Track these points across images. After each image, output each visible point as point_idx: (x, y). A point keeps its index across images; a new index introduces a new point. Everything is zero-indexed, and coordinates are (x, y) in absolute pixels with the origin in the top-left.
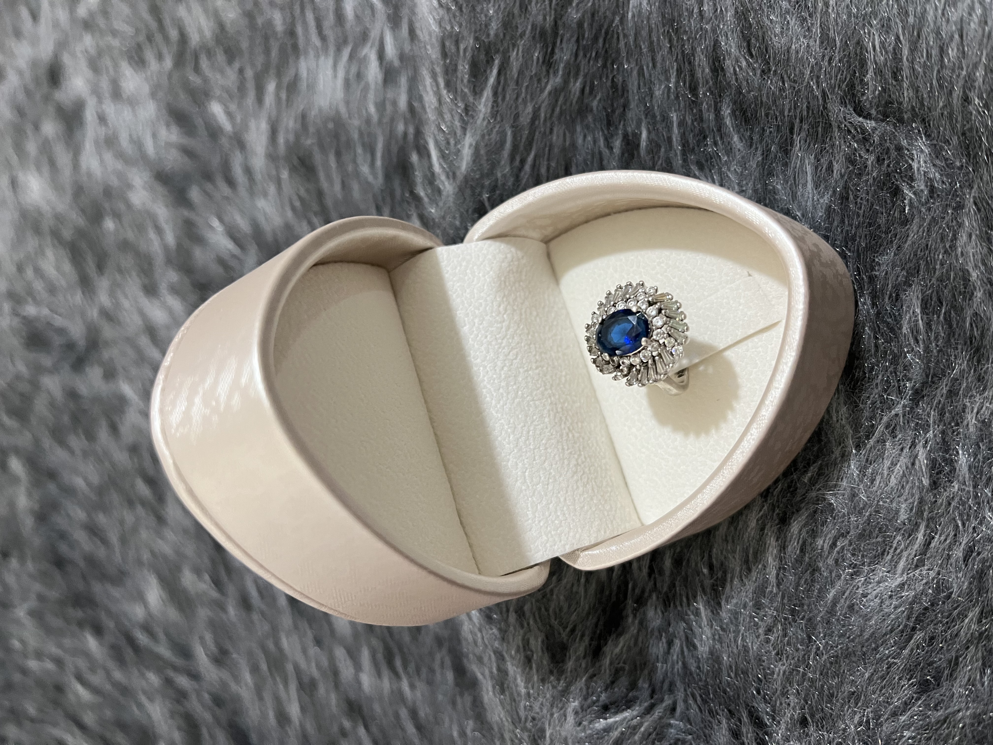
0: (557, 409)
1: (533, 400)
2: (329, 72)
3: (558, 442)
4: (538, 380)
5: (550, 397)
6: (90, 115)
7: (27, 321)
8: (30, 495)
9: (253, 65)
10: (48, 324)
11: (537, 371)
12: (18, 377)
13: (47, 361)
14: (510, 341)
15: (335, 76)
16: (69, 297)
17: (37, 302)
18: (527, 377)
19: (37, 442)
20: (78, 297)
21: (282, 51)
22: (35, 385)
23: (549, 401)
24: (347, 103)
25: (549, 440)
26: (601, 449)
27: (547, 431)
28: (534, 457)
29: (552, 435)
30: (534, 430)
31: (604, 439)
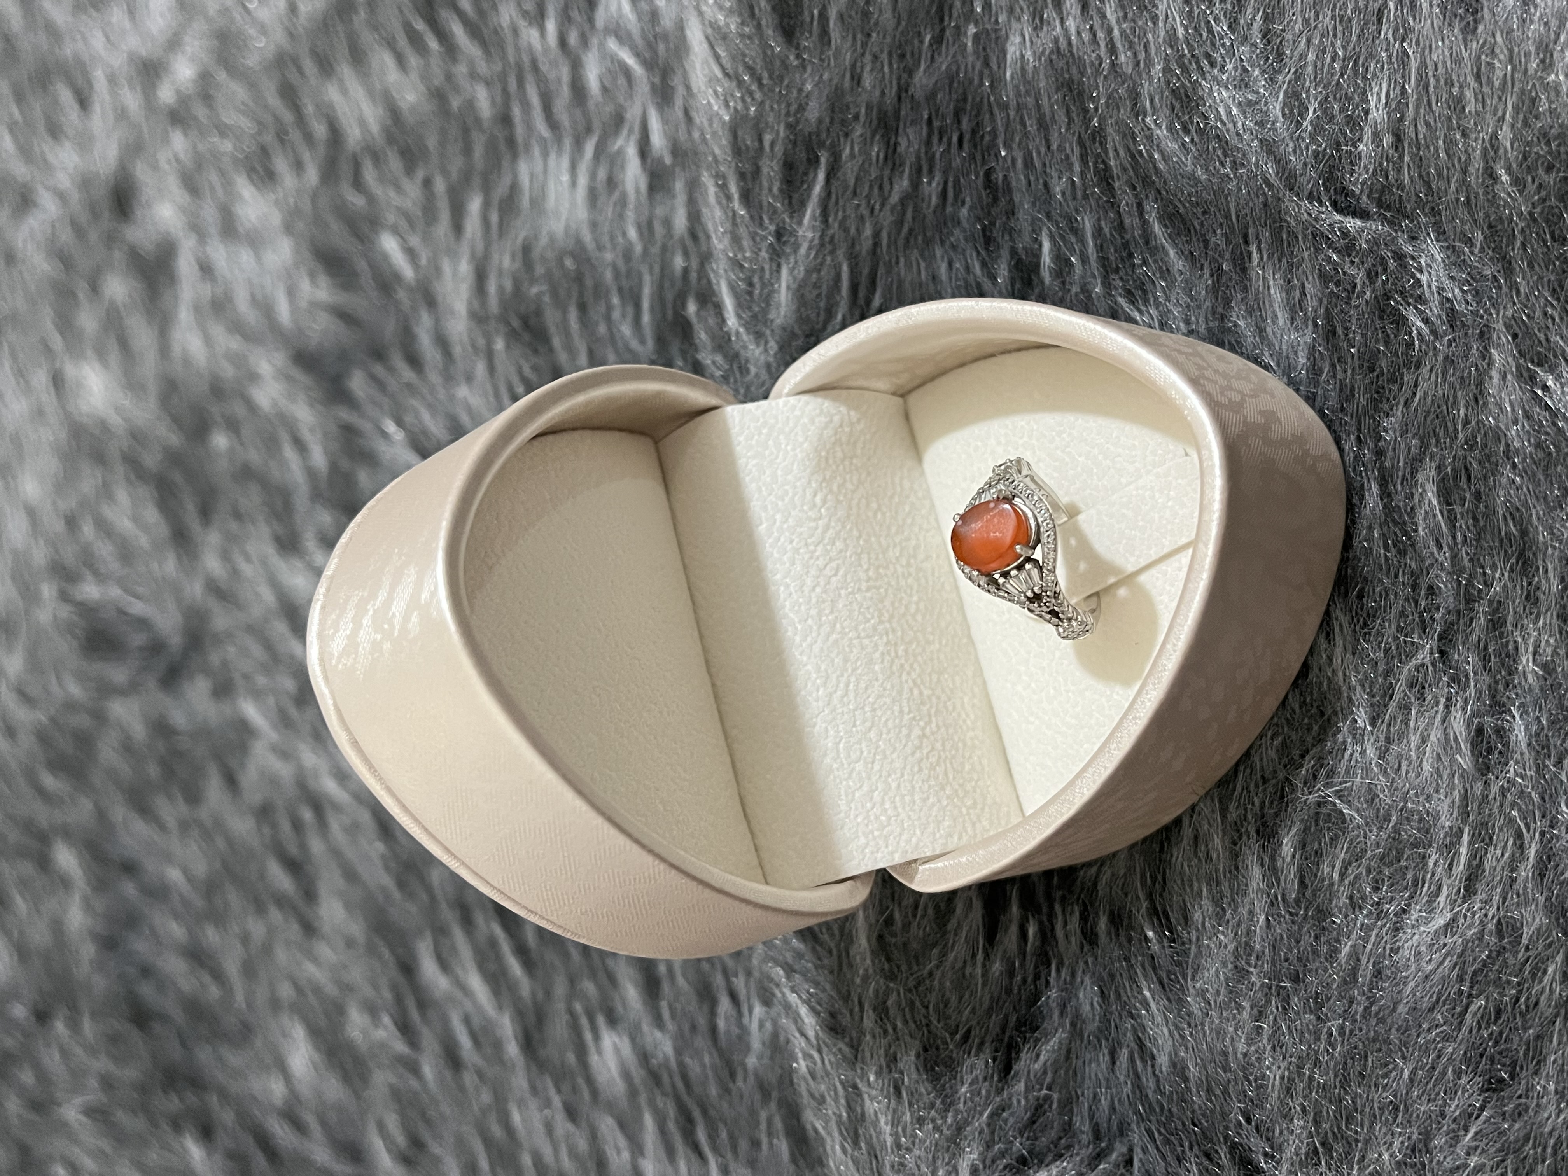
0: (896, 652)
1: (858, 637)
2: (565, 178)
4: (869, 608)
5: (887, 633)
6: (185, 264)
7: (86, 610)
8: (88, 907)
9: (445, 173)
10: (122, 612)
11: (869, 594)
12: (71, 706)
13: (119, 674)
14: (828, 548)
15: (574, 184)
16: (155, 566)
17: (101, 578)
19: (101, 815)
20: (170, 566)
21: (492, 147)
22: (100, 717)
23: (885, 640)
24: (594, 225)
25: (879, 697)
26: (967, 715)
27: (877, 684)
28: (855, 721)
29: (885, 690)
30: (858, 681)
31: (975, 701)
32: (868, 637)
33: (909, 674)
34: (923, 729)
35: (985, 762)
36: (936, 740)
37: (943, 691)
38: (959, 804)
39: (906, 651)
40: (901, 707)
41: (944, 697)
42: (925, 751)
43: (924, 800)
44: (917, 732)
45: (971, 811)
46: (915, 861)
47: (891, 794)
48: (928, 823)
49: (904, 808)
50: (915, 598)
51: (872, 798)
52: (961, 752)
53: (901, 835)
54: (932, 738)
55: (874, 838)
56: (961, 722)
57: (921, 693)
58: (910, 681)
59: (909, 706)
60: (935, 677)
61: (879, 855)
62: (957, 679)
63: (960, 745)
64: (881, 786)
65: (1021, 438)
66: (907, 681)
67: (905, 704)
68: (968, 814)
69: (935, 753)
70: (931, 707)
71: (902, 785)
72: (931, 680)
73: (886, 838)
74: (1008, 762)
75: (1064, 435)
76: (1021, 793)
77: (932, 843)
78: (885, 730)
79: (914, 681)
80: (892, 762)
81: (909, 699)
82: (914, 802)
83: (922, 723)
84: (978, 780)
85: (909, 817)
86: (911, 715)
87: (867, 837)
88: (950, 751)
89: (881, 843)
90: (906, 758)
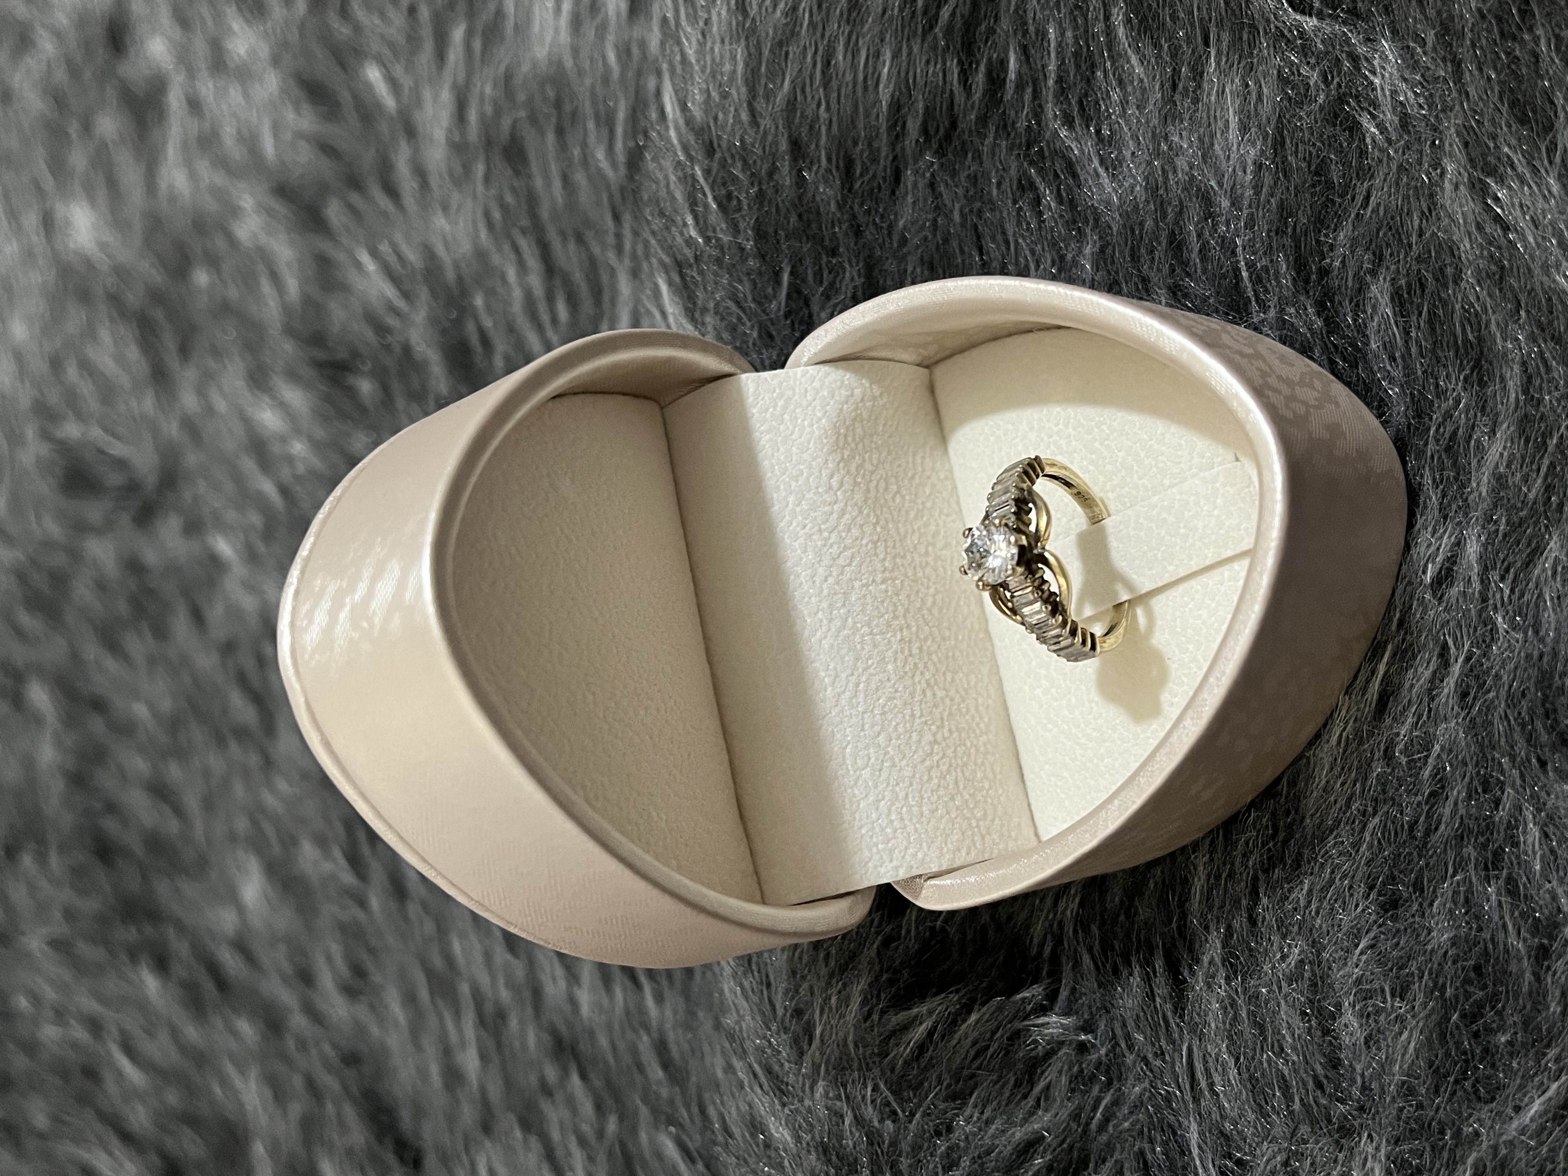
0: (910, 651)
1: (871, 633)
3: (905, 704)
4: (883, 602)
5: (901, 630)
6: (175, 99)
7: (65, 448)
8: (58, 743)
10: (102, 452)
11: (883, 587)
13: (94, 513)
14: (844, 534)
16: (133, 402)
17: (82, 417)
18: (864, 596)
19: (74, 652)
20: (148, 403)
22: (75, 555)
23: (899, 637)
25: (890, 699)
26: (981, 718)
27: (889, 684)
28: (863, 725)
29: (896, 691)
30: (868, 681)
31: (990, 702)
32: (881, 633)
33: (922, 674)
34: (934, 735)
35: (997, 769)
36: (948, 746)
37: (957, 691)
38: (969, 815)
39: (921, 649)
40: (912, 711)
41: (957, 699)
42: (936, 758)
43: (933, 812)
44: (929, 737)
45: (981, 823)
46: (920, 876)
47: (898, 805)
48: (936, 837)
49: (911, 820)
50: (932, 590)
51: (877, 809)
52: (973, 757)
53: (906, 849)
54: (944, 744)
55: (878, 851)
57: (934, 695)
58: (923, 682)
59: (921, 710)
60: (949, 676)
61: (883, 870)
62: (973, 678)
64: (888, 794)
65: (1056, 425)
66: (920, 682)
67: (916, 708)
68: (978, 826)
69: (946, 760)
70: (944, 710)
71: (910, 796)
72: (945, 679)
73: (891, 851)
74: (1020, 768)
75: (1104, 427)
76: (1032, 802)
77: (939, 858)
78: (894, 735)
80: (901, 769)
81: (921, 702)
82: (922, 815)
83: (933, 728)
84: (990, 788)
85: (916, 830)
86: (923, 719)
87: (870, 850)
88: (962, 758)
89: (885, 857)
90: (915, 766)
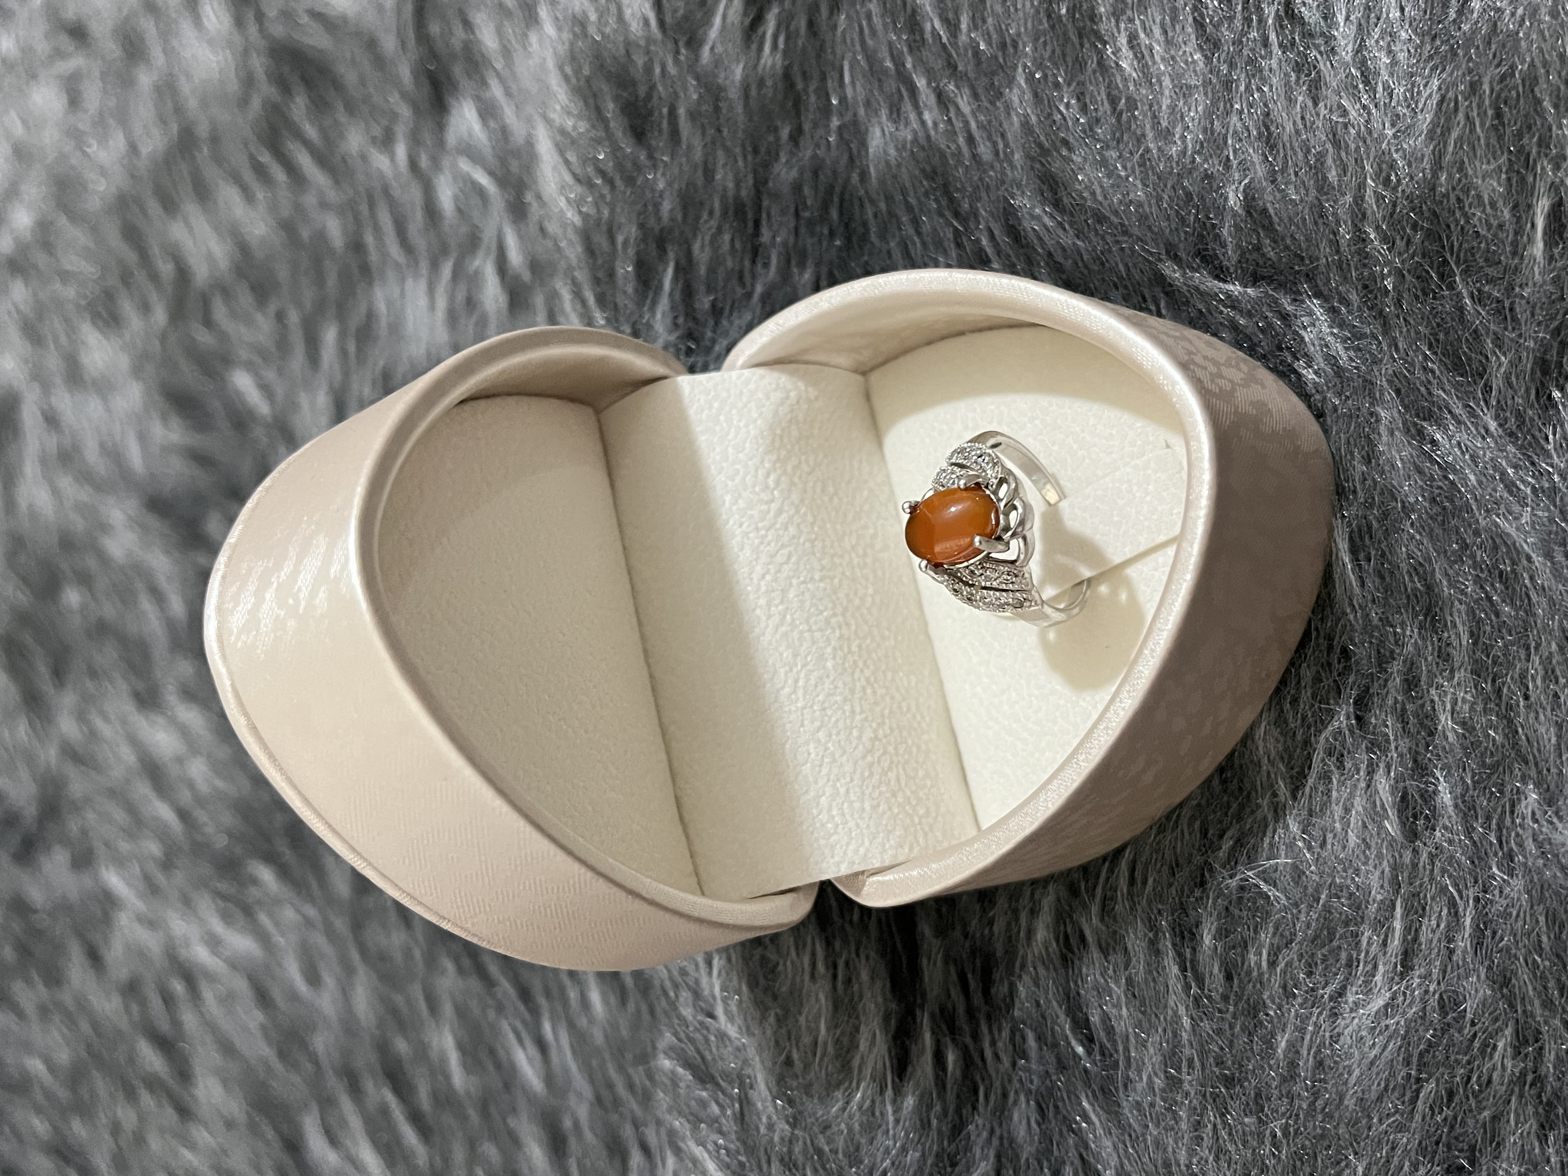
0: (849, 648)
5: (840, 627)
23: (837, 634)
25: (829, 695)
26: (923, 717)
27: (828, 680)
28: (803, 721)
29: (836, 687)
31: (932, 703)
33: (862, 671)
34: (875, 731)
35: (939, 767)
36: (889, 743)
37: (898, 690)
40: (852, 707)
41: (898, 697)
42: (877, 754)
44: (870, 733)
46: (863, 872)
48: (878, 832)
52: (914, 755)
53: (848, 844)
54: (885, 741)
56: (916, 725)
57: (874, 692)
58: (863, 679)
59: (861, 707)
60: (889, 675)
61: (826, 867)
62: (913, 678)
63: (914, 749)
66: (859, 680)
67: (857, 704)
69: (888, 756)
70: (885, 708)
71: (851, 791)
72: (885, 678)
74: (963, 770)
76: (976, 802)
77: (881, 855)
78: (834, 731)
79: (868, 680)
80: (842, 764)
81: (861, 698)
83: (874, 724)
84: (932, 787)
85: (858, 825)
86: (863, 716)
88: (903, 755)
90: (856, 762)
